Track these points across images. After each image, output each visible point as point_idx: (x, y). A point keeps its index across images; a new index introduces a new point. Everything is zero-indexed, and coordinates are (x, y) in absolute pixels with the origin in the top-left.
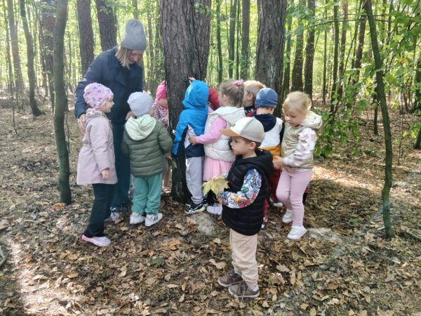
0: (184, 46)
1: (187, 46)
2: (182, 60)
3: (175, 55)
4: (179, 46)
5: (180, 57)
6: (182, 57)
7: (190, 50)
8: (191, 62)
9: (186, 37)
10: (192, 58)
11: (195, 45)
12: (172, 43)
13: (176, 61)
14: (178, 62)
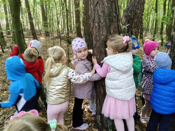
0: (103, 12)
1: (106, 12)
2: (102, 23)
3: (97, 20)
4: (100, 12)
5: (100, 22)
6: (102, 21)
7: (110, 15)
8: (110, 25)
9: (106, 4)
10: (111, 21)
11: (114, 10)
12: (94, 10)
13: (97, 25)
14: (99, 25)
